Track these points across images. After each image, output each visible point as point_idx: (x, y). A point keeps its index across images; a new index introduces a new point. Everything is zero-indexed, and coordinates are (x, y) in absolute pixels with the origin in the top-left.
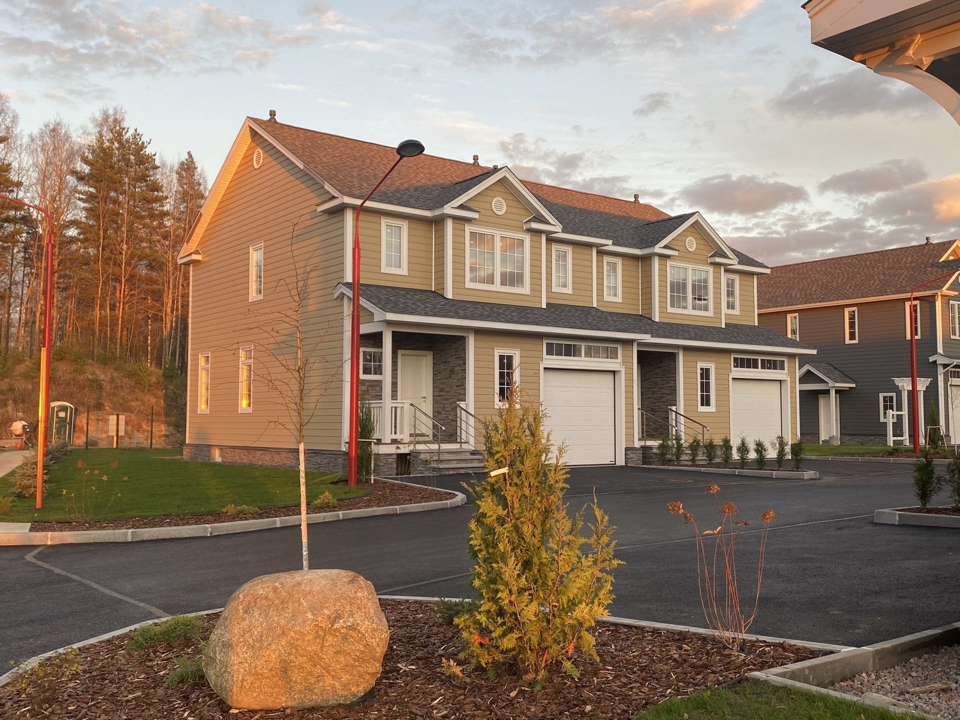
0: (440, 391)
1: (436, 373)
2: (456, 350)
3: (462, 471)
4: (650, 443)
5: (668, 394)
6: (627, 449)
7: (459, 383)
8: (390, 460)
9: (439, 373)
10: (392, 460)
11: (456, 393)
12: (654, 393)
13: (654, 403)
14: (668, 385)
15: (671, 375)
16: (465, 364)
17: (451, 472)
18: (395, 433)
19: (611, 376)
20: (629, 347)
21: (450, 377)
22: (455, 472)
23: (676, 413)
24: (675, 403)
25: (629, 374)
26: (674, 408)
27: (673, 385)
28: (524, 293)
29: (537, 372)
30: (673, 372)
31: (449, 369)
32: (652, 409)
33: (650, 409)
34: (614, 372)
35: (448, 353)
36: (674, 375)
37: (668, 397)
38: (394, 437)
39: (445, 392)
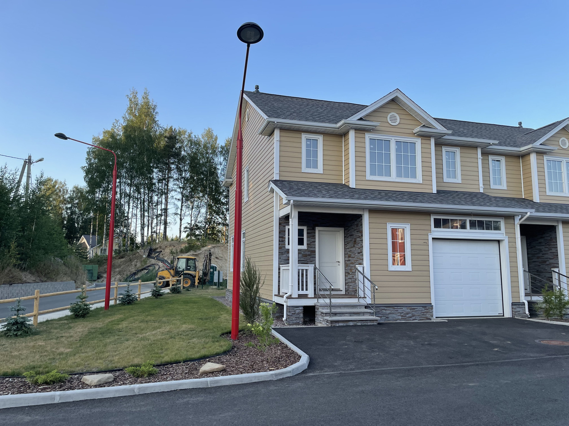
0: (349, 257)
1: (346, 243)
2: (357, 225)
3: (351, 324)
4: (535, 298)
5: (550, 259)
6: (513, 304)
7: (360, 251)
8: (297, 311)
9: (348, 243)
10: (300, 311)
11: (357, 258)
12: (538, 258)
13: (539, 266)
14: (551, 251)
15: (552, 244)
16: (362, 235)
17: (341, 324)
18: (303, 290)
19: (496, 245)
20: (511, 221)
21: (354, 246)
22: (345, 324)
23: (559, 274)
24: (557, 265)
25: (512, 242)
26: (556, 270)
27: (555, 251)
28: (417, 182)
29: (426, 241)
30: (554, 241)
31: (353, 240)
32: (537, 270)
33: (535, 271)
34: (499, 241)
35: (353, 228)
36: (555, 244)
37: (551, 261)
38: (301, 292)
39: (352, 257)
